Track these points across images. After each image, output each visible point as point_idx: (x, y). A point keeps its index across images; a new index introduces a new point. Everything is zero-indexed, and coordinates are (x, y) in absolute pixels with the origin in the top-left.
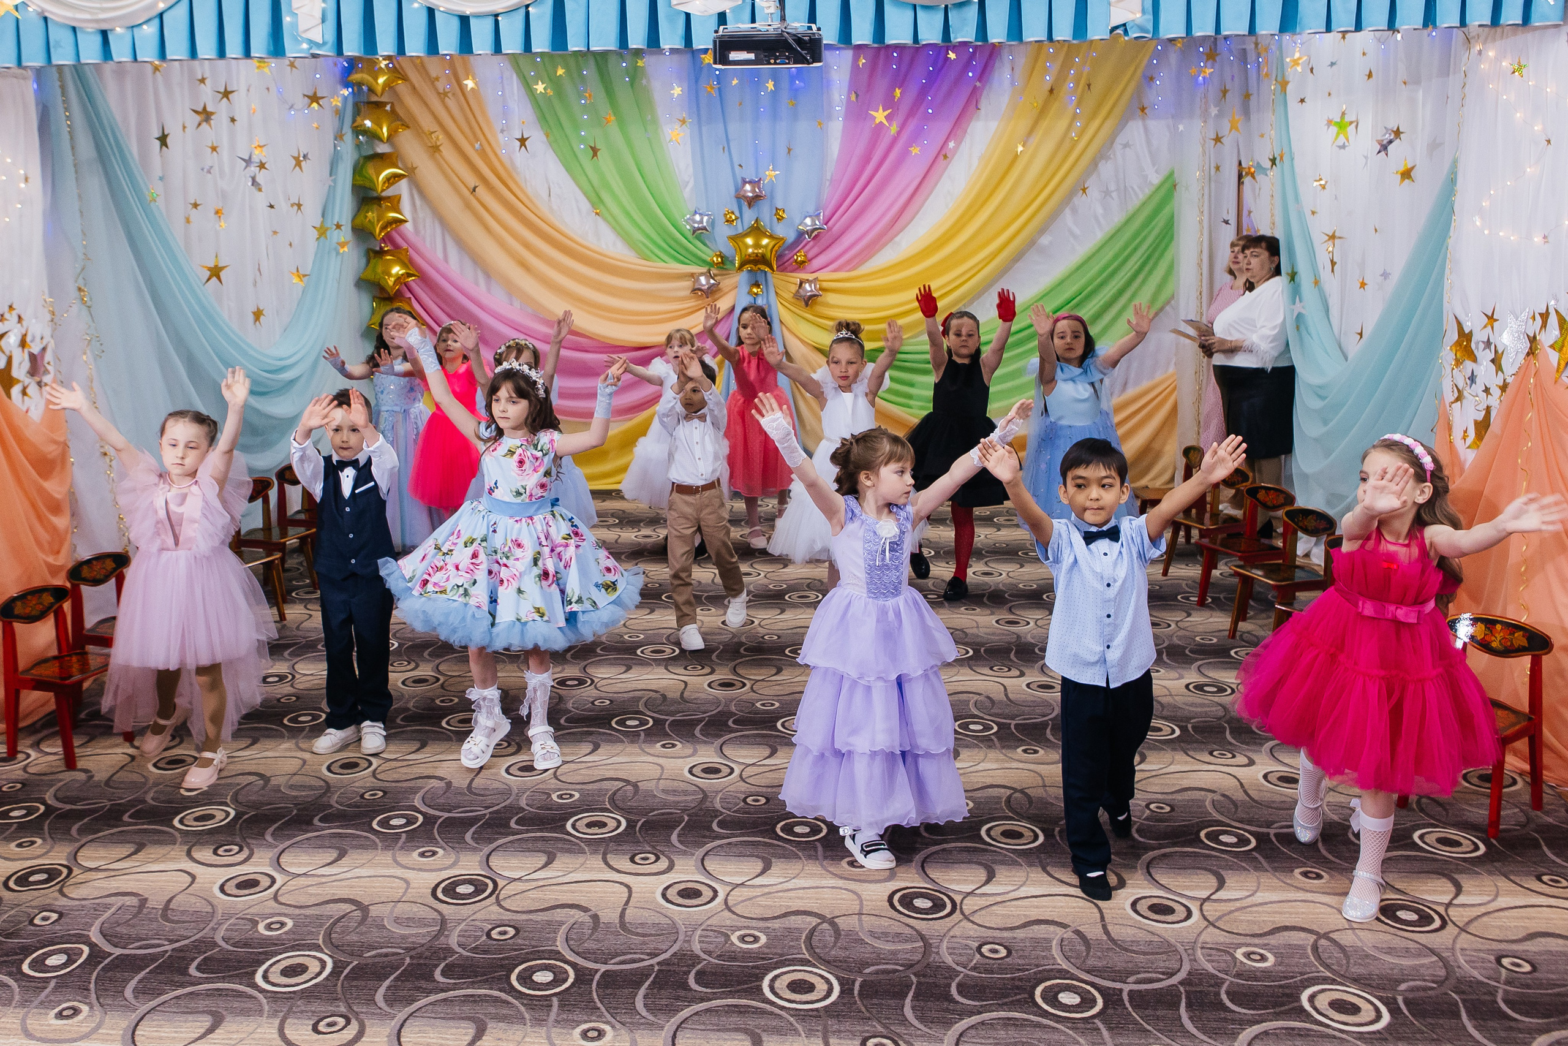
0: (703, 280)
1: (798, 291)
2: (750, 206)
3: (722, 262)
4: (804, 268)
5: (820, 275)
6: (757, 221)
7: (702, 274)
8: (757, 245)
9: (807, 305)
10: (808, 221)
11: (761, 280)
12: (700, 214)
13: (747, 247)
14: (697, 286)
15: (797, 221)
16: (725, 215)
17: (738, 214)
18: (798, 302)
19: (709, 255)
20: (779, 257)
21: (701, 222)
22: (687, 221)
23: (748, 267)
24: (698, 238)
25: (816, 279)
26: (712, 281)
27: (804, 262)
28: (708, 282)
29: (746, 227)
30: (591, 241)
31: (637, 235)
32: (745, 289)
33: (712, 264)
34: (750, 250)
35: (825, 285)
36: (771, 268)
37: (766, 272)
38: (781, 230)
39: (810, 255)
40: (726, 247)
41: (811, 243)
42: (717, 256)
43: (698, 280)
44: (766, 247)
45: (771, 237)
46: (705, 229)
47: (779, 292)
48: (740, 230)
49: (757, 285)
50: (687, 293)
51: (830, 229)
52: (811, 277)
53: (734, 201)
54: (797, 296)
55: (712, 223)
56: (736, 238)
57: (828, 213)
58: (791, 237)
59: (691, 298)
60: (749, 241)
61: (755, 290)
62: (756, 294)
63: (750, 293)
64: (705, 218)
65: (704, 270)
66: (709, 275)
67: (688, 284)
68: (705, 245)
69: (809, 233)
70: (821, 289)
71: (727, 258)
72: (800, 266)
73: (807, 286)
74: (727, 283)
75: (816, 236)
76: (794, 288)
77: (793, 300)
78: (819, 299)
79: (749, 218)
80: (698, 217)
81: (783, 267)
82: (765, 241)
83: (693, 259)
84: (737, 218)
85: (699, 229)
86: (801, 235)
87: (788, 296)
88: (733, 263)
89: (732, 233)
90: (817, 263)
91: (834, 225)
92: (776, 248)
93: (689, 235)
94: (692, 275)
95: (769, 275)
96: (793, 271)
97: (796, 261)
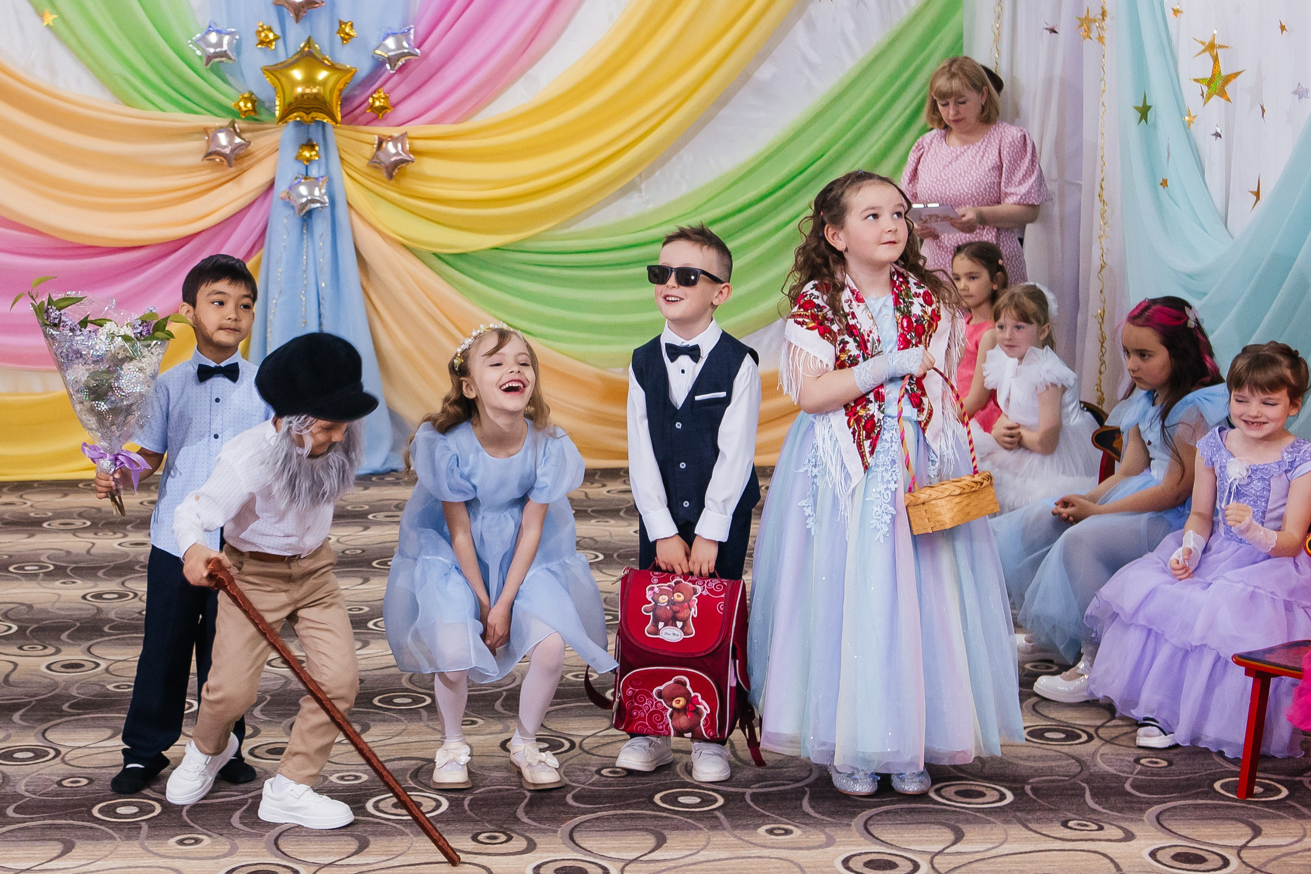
0: (223, 138)
1: (375, 156)
2: (298, 18)
3: (254, 110)
4: (385, 118)
5: (412, 129)
6: (309, 42)
7: (221, 129)
8: (310, 81)
9: (391, 176)
10: (391, 43)
11: (317, 137)
12: (219, 32)
13: (294, 84)
14: (212, 149)
15: (374, 43)
16: (259, 33)
17: (279, 33)
18: (375, 173)
19: (231, 96)
20: (345, 101)
21: (219, 44)
22: (196, 43)
23: (296, 116)
24: (216, 71)
25: (404, 135)
26: (238, 140)
27: (383, 108)
28: (231, 142)
29: (292, 52)
30: (40, 76)
31: (115, 66)
32: (290, 152)
33: (236, 113)
34: (299, 90)
35: (420, 145)
36: (333, 118)
37: (324, 125)
38: (347, 57)
39: (395, 97)
40: (260, 85)
41: (396, 78)
42: (246, 100)
43: (214, 139)
44: (324, 83)
45: (333, 67)
46: (224, 54)
47: (346, 157)
48: (282, 57)
49: (310, 145)
50: (198, 159)
51: (425, 56)
52: (396, 132)
53: (272, 10)
54: (374, 163)
55: (238, 47)
56: (276, 71)
57: (423, 27)
58: (364, 67)
59: (204, 167)
60: (297, 74)
61: (307, 154)
62: (309, 160)
63: (298, 158)
64: (226, 39)
65: (225, 122)
66: (232, 130)
67: (199, 145)
68: (225, 81)
69: (392, 60)
70: (412, 151)
71: (262, 103)
72: (379, 115)
73: (390, 147)
74: (261, 142)
75: (404, 66)
76: (369, 151)
77: (369, 171)
78: (410, 167)
79: (296, 36)
80: (213, 38)
81: (351, 117)
82: (322, 75)
83: (205, 104)
84: (276, 38)
85: (216, 55)
86: (379, 64)
87: (361, 163)
88: (271, 111)
89: (269, 61)
90: (405, 110)
91: (432, 49)
92: (340, 86)
93: (200, 65)
94: (205, 131)
95: (329, 130)
96: (367, 123)
97: (371, 106)
